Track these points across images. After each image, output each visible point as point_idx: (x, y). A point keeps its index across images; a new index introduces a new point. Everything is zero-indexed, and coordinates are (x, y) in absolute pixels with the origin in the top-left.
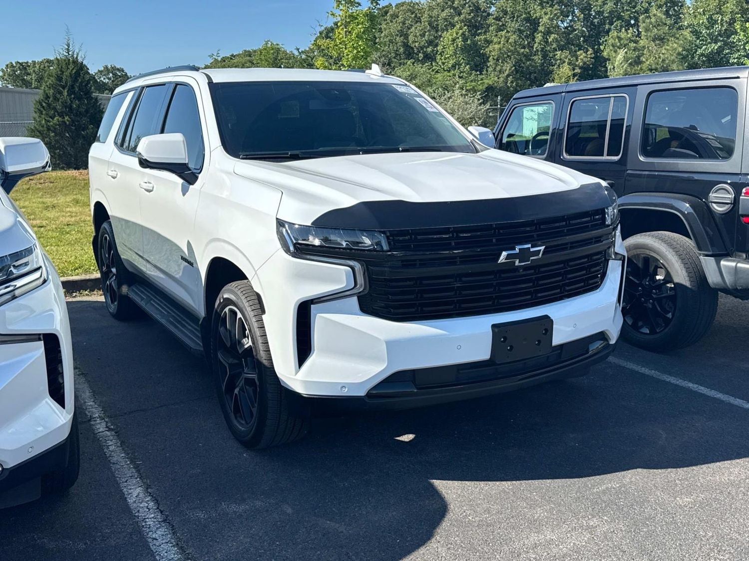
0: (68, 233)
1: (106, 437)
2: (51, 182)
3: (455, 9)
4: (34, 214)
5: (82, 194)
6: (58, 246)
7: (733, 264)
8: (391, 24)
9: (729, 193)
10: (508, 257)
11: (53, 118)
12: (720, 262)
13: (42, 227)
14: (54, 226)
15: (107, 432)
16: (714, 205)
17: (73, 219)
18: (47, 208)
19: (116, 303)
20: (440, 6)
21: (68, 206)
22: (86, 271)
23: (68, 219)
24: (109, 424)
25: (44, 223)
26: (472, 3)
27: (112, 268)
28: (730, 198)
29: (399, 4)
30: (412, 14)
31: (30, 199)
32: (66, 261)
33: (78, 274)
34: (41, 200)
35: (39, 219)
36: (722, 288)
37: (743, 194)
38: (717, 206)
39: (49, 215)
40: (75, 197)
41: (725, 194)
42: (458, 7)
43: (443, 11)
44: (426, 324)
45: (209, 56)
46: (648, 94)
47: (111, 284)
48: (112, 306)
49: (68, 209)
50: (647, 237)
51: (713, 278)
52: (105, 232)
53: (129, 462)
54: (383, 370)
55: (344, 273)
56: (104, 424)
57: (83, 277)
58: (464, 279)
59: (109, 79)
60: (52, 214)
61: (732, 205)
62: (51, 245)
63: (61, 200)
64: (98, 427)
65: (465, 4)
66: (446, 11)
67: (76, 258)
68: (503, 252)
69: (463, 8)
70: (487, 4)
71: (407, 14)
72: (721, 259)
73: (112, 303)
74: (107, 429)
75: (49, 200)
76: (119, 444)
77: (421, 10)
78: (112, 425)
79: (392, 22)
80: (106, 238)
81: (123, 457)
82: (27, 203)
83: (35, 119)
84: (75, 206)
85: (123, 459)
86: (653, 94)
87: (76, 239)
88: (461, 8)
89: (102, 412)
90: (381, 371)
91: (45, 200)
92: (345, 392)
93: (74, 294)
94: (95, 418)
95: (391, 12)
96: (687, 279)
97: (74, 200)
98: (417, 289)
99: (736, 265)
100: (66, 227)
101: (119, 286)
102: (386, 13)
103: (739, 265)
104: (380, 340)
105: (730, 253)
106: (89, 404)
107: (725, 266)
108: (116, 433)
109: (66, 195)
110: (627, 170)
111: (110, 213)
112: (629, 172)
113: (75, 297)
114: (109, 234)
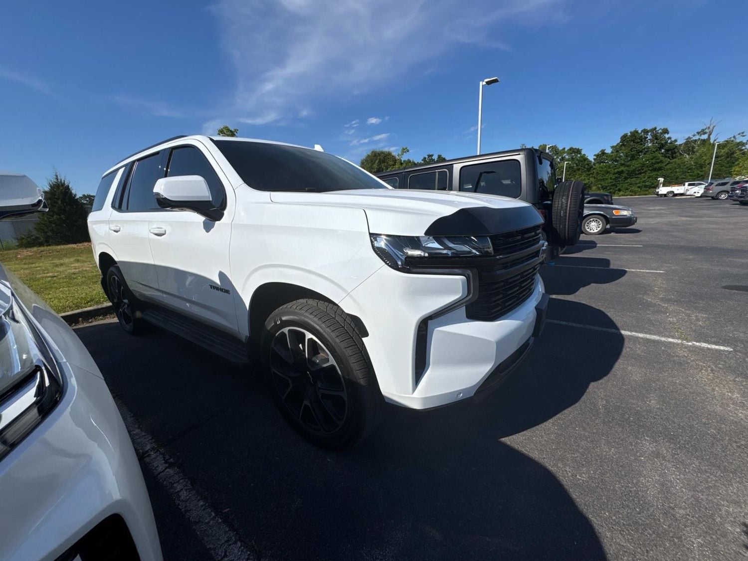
0: (75, 278)
1: (170, 478)
2: (57, 252)
4: (48, 270)
5: (80, 256)
6: (69, 287)
11: (53, 216)
13: (55, 277)
14: (64, 276)
15: (168, 470)
17: (77, 270)
18: (57, 266)
19: (131, 324)
21: (72, 264)
22: (98, 303)
23: (73, 270)
24: (167, 457)
25: (56, 274)
27: (124, 299)
31: (43, 262)
32: (78, 298)
33: (91, 306)
34: (51, 262)
35: (51, 272)
39: (57, 269)
40: (76, 258)
47: (123, 311)
48: (127, 326)
49: (72, 265)
52: (113, 273)
53: (213, 514)
55: (461, 283)
56: (160, 458)
57: (95, 307)
59: (87, 201)
60: (61, 269)
62: (63, 287)
63: (67, 260)
64: (155, 465)
67: (86, 294)
68: (541, 248)
73: (126, 324)
74: (167, 465)
75: (57, 261)
76: (190, 486)
78: (171, 458)
80: (114, 278)
81: (202, 506)
82: (41, 265)
83: (39, 218)
84: (77, 263)
85: (204, 509)
87: (82, 281)
89: (153, 440)
91: (54, 261)
92: (460, 398)
93: (90, 320)
94: (147, 451)
97: (76, 260)
100: (73, 275)
101: (133, 312)
104: (492, 341)
106: (135, 432)
108: (179, 467)
109: (69, 258)
111: (116, 259)
113: (91, 322)
114: (117, 275)
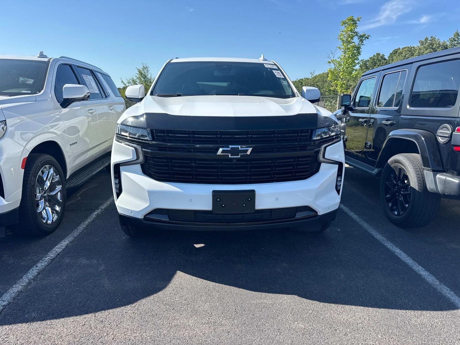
1: (92, 217)
3: (433, 49)
7: (444, 177)
8: (398, 57)
9: (448, 130)
10: (223, 152)
12: (436, 176)
16: (439, 138)
20: (425, 48)
26: (444, 46)
28: (448, 133)
29: (404, 48)
30: (410, 52)
36: (435, 192)
37: (456, 131)
38: (441, 139)
41: (446, 130)
42: (435, 48)
43: (426, 50)
44: (172, 184)
45: (310, 73)
46: (418, 67)
50: (401, 156)
51: (430, 186)
53: (82, 230)
54: (148, 206)
55: (131, 151)
56: (99, 212)
58: (197, 162)
61: (449, 138)
65: (439, 47)
66: (428, 50)
68: (220, 148)
69: (438, 48)
70: (452, 46)
71: (407, 52)
72: (438, 174)
74: (96, 214)
76: (91, 221)
77: (415, 50)
79: (399, 56)
81: (84, 227)
86: (421, 67)
88: (437, 49)
89: (106, 207)
90: (147, 207)
92: (132, 215)
94: (100, 209)
95: (399, 52)
96: (417, 184)
98: (170, 164)
99: (445, 178)
102: (396, 52)
103: (448, 178)
104: (145, 190)
105: (446, 170)
106: (108, 203)
107: (439, 178)
110: (401, 115)
112: (402, 116)
